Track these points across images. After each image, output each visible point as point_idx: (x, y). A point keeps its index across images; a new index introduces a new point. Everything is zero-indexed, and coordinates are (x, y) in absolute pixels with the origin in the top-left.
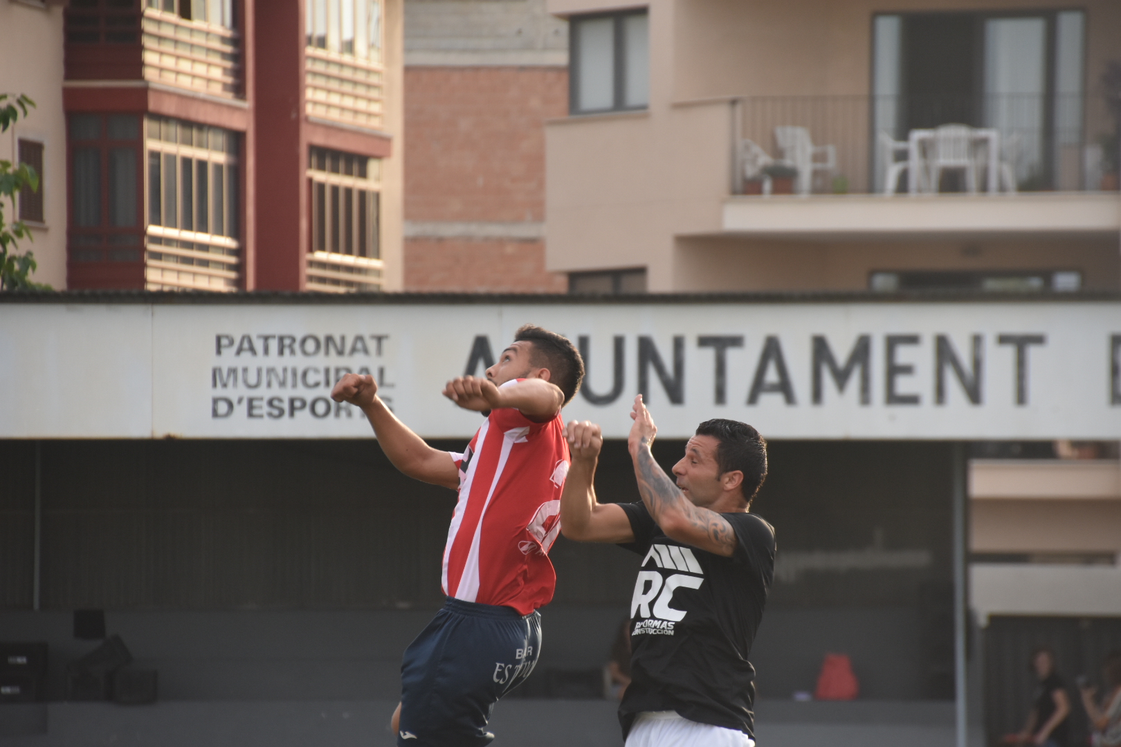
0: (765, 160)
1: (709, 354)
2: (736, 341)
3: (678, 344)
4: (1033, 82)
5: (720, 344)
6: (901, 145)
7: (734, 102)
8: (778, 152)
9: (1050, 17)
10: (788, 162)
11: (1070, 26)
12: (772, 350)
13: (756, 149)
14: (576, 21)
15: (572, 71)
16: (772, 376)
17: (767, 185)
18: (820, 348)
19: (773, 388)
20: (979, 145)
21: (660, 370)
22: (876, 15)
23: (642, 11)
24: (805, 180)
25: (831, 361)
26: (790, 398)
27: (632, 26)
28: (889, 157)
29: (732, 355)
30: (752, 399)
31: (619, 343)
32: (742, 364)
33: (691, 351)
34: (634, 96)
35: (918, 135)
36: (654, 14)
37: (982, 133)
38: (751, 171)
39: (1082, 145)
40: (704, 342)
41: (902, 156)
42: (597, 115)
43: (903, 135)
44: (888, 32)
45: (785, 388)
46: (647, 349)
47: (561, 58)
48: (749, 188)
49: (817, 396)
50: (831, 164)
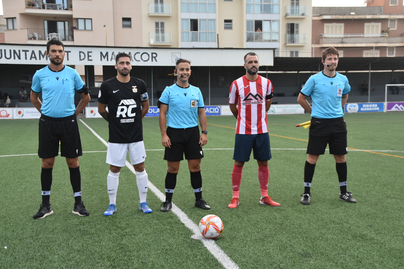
0: (32, 36)
1: (24, 52)
2: (28, 51)
3: (19, 51)
4: (63, 28)
5: (26, 51)
6: (48, 35)
7: (28, 29)
8: (34, 35)
9: (64, 22)
10: (35, 36)
11: (66, 23)
12: (33, 52)
13: (31, 35)
14: (7, 19)
15: (7, 25)
16: (33, 56)
17: (33, 39)
18: (40, 52)
19: (34, 58)
20: (57, 35)
21: (17, 55)
22: (44, 20)
23: (15, 18)
24: (37, 38)
25: (42, 54)
26: (36, 59)
27: (14, 20)
28: (47, 36)
29: (27, 53)
30: (31, 59)
31: (10, 51)
32: (29, 54)
33: (21, 52)
34: (15, 28)
35: (50, 34)
36: (17, 18)
37: (58, 34)
38: (30, 37)
39: (69, 36)
40: (23, 51)
41: (49, 36)
42: (11, 30)
43: (48, 34)
44: (46, 22)
45: (35, 57)
46: (15, 52)
47: (6, 24)
48: (31, 39)
49: (40, 59)
50: (40, 37)
